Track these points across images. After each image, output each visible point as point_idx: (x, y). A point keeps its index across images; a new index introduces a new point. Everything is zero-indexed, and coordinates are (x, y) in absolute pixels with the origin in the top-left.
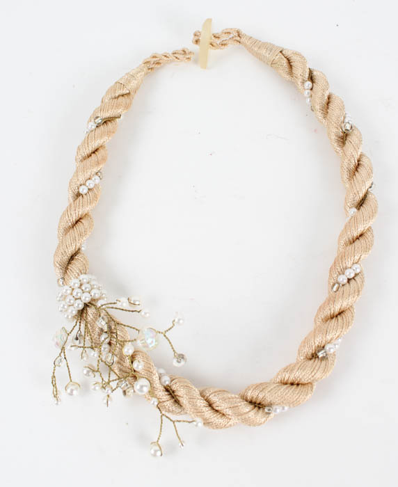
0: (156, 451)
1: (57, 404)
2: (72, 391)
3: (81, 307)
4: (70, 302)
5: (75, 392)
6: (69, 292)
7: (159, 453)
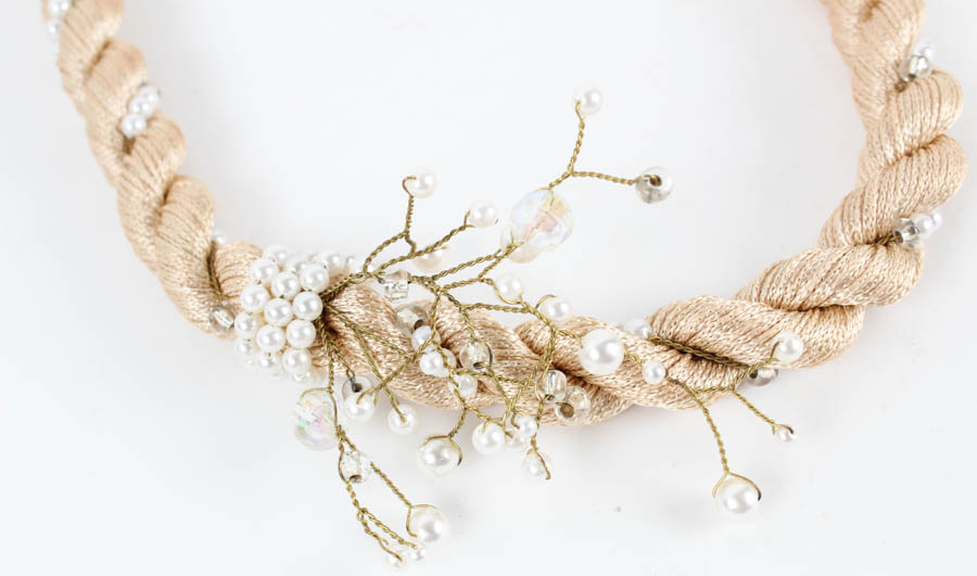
0: (739, 498)
1: (420, 557)
2: (429, 528)
3: (317, 306)
4: (280, 315)
5: (439, 527)
6: (263, 296)
7: (751, 497)
